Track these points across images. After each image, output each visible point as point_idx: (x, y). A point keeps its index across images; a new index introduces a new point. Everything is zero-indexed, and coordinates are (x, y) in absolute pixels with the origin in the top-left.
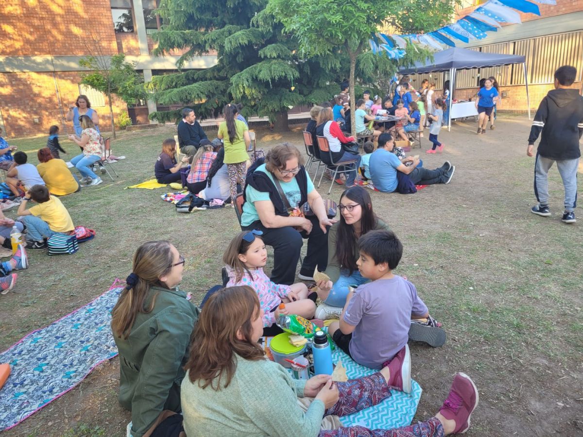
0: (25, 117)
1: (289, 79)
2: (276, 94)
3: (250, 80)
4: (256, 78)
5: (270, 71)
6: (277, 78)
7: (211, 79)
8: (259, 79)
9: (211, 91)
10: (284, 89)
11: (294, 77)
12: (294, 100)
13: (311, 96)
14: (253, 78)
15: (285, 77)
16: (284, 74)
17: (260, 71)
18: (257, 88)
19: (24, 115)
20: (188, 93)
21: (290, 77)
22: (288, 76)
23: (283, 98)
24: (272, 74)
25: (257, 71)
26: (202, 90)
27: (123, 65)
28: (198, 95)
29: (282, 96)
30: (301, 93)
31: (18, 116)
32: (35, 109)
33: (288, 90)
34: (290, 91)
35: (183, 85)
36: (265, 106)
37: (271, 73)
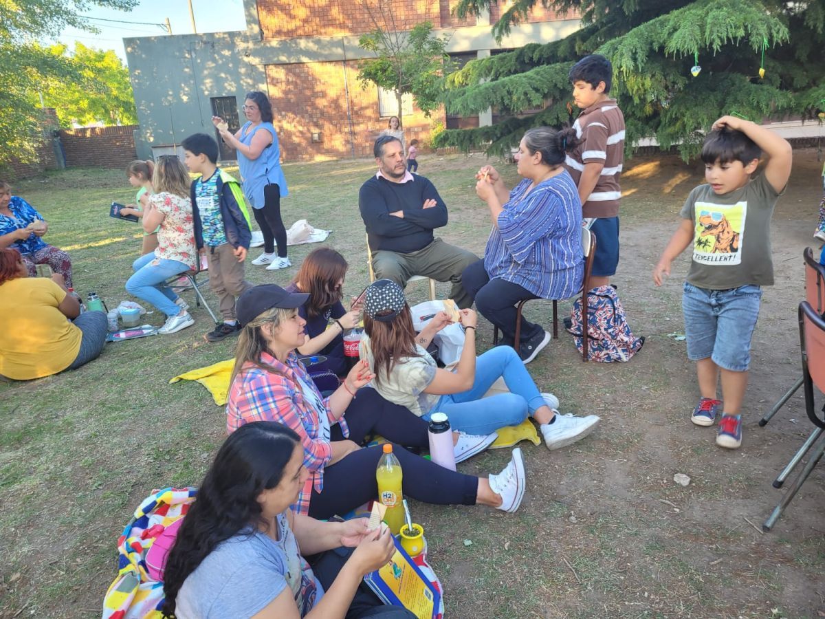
0: (301, 132)
1: (756, 47)
2: (713, 90)
3: (641, 56)
4: (662, 48)
5: (702, 28)
6: (716, 46)
7: (565, 60)
8: (666, 51)
9: (560, 86)
10: (737, 77)
11: (770, 41)
12: (763, 105)
13: (814, 93)
14: (651, 50)
15: (746, 40)
16: (741, 33)
17: (675, 30)
18: (659, 76)
19: (301, 128)
20: (508, 92)
21: (761, 40)
22: (753, 39)
23: (730, 99)
24: (707, 34)
25: (666, 31)
26: (538, 84)
27: (429, 42)
28: (526, 94)
29: (728, 94)
30: (786, 85)
31: (293, 129)
32: (315, 120)
33: (748, 79)
34: (755, 80)
35: (509, 73)
36: (677, 119)
37: (703, 32)
